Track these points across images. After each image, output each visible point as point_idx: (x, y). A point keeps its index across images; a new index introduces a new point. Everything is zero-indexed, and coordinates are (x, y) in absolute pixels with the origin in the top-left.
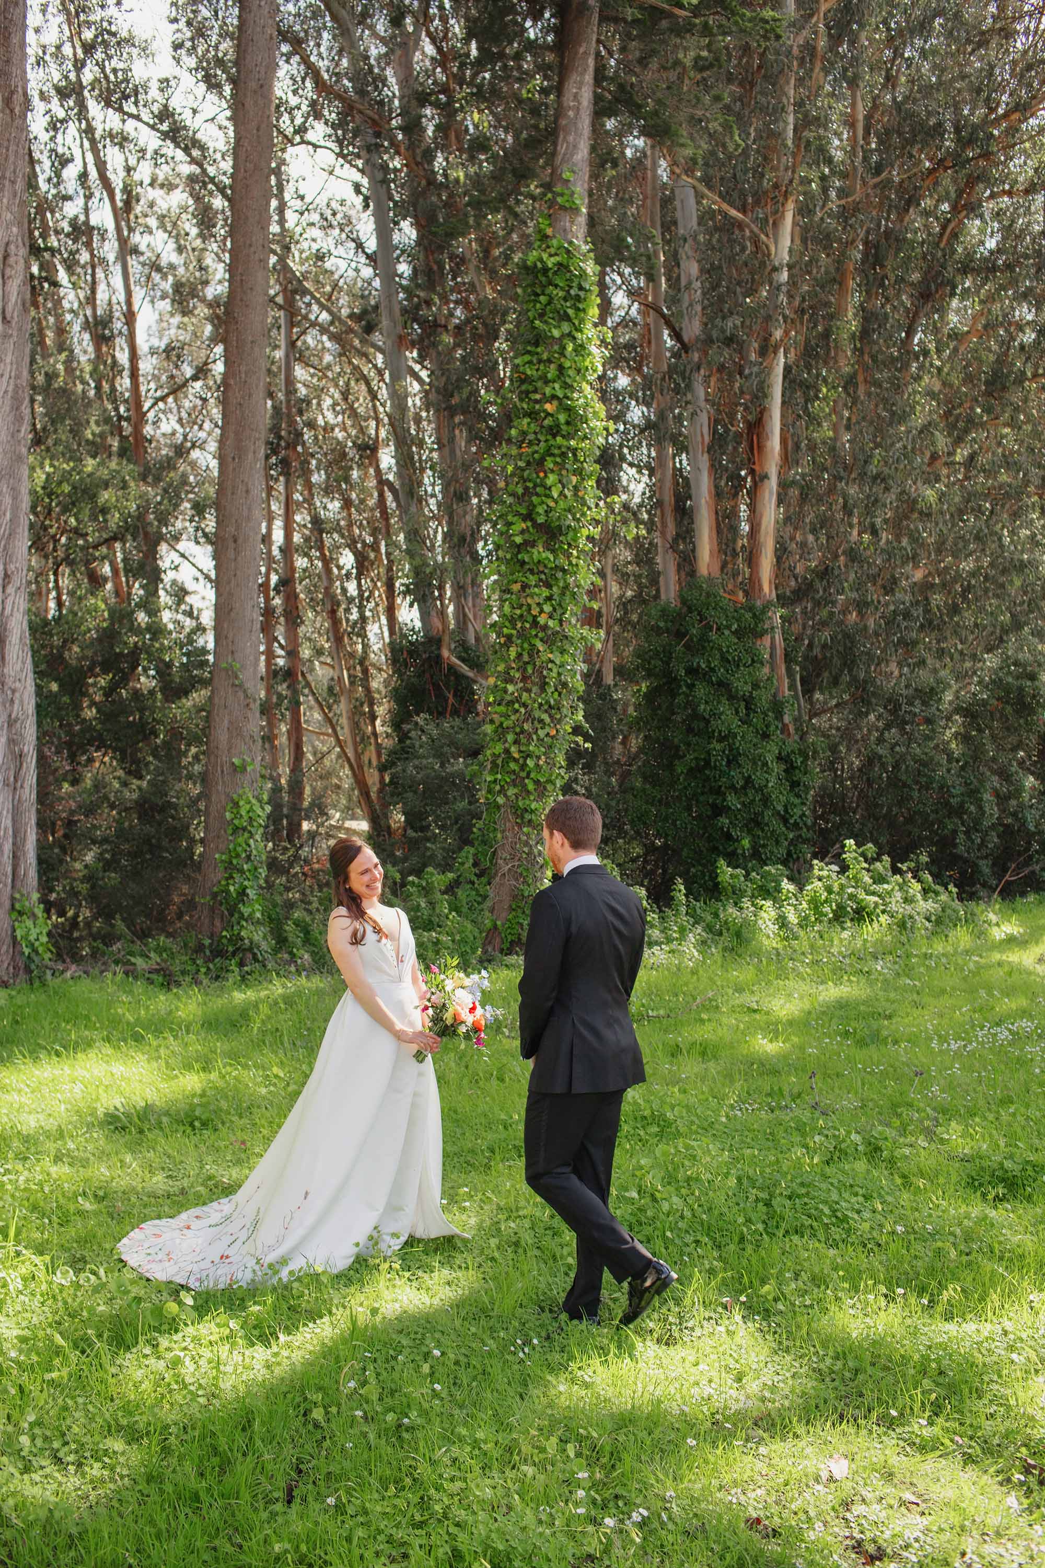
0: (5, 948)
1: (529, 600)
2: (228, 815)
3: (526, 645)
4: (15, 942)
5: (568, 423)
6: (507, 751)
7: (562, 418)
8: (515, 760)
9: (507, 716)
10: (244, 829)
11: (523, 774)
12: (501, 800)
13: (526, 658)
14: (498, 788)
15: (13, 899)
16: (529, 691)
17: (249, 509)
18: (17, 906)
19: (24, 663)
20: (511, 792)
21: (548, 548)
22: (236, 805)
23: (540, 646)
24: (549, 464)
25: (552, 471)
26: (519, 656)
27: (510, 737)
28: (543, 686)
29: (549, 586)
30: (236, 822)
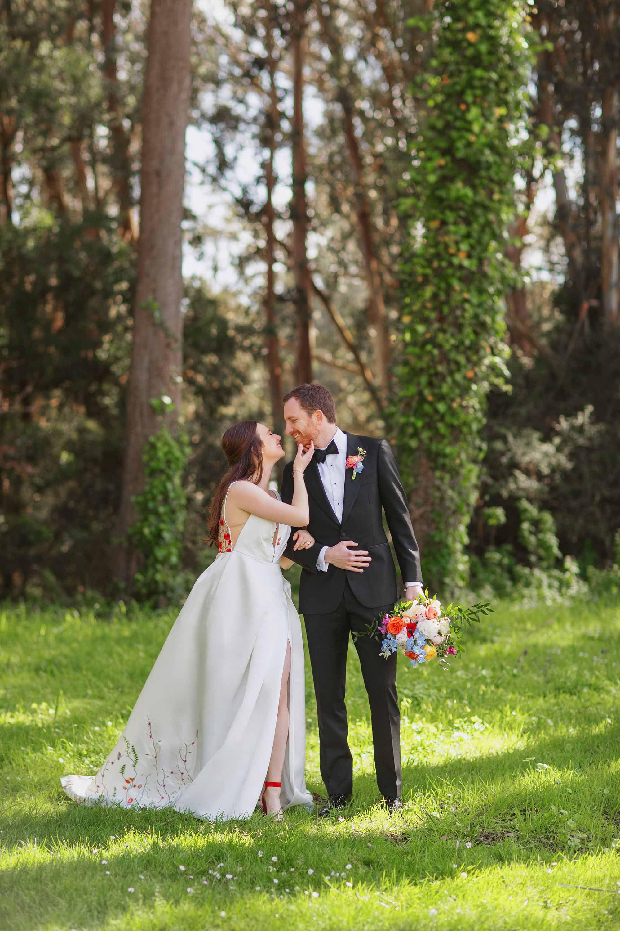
1: (447, 239)
2: (145, 458)
3: (443, 285)
5: (490, 53)
6: (420, 393)
7: (484, 48)
8: (431, 403)
9: (419, 357)
10: (162, 471)
11: (437, 417)
12: (413, 443)
13: (443, 297)
14: (410, 430)
16: (444, 331)
20: (425, 435)
21: (468, 182)
22: (153, 447)
23: (457, 285)
24: (469, 98)
25: (474, 103)
26: (435, 296)
27: (424, 380)
28: (460, 327)
29: (468, 222)
30: (153, 464)
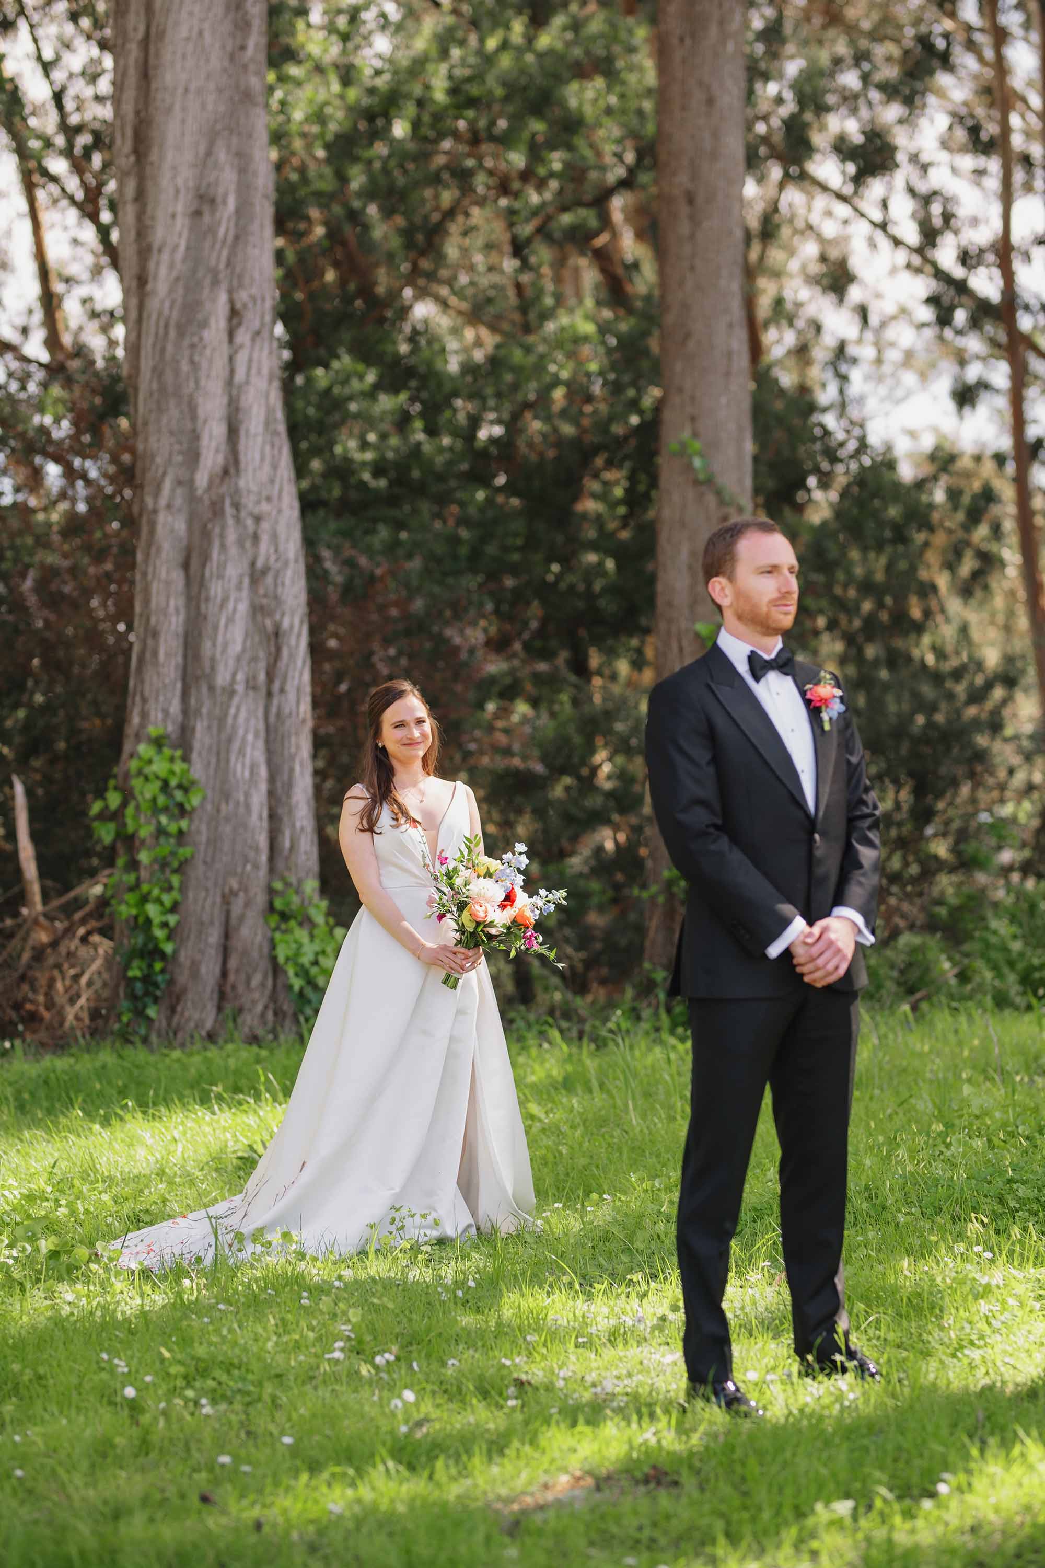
0: (256, 980)
4: (276, 969)
15: (271, 892)
17: (715, 135)
18: (278, 904)
19: (275, 467)
